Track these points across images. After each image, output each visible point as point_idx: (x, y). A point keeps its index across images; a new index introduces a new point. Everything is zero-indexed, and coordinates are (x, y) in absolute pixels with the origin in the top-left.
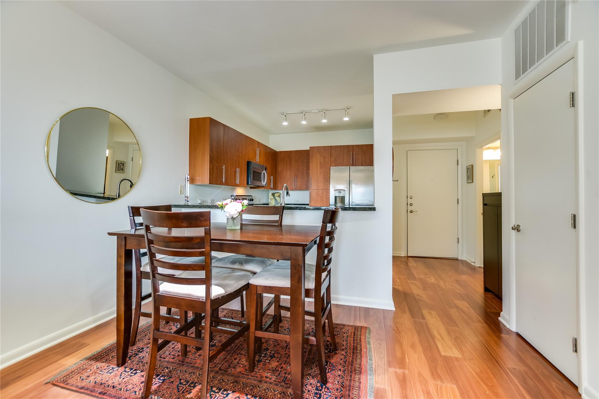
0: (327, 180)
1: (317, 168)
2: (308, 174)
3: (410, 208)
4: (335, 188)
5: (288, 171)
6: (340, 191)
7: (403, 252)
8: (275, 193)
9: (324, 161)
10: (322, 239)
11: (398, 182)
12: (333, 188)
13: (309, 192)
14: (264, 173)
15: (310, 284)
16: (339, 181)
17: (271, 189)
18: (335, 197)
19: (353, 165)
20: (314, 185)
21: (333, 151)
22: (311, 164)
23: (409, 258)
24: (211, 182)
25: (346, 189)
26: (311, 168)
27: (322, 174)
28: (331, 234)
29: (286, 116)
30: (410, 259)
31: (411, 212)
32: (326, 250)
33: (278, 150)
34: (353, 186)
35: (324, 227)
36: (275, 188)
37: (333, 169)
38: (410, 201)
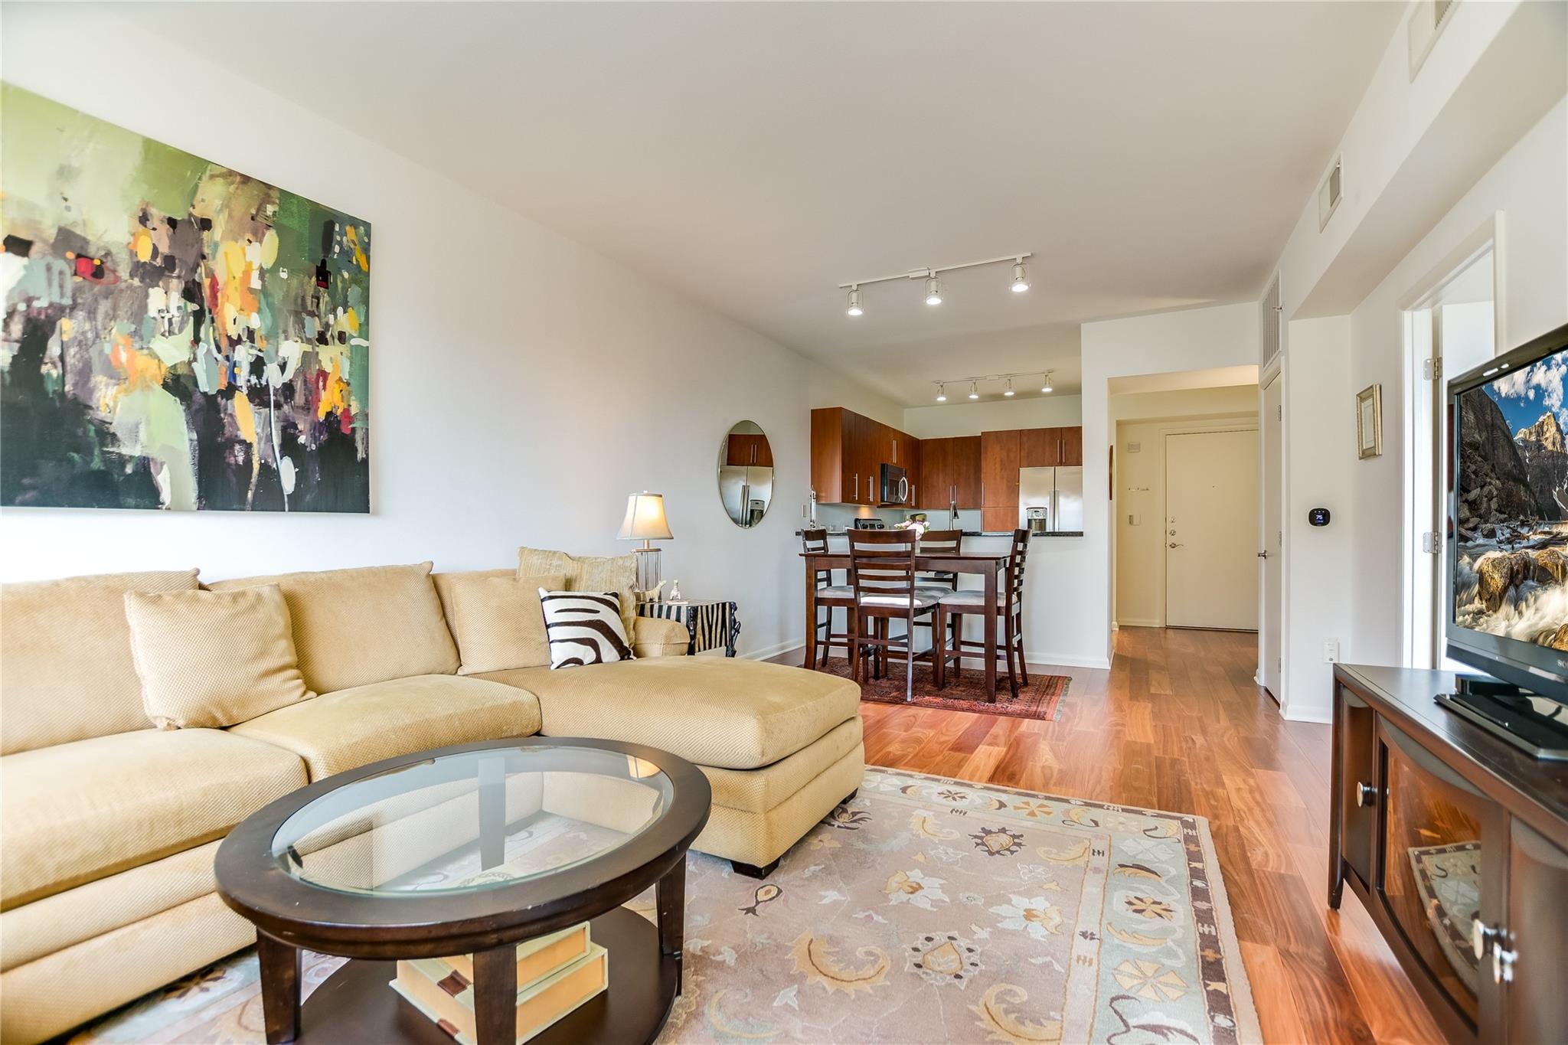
0: (1014, 491)
1: (995, 470)
2: (978, 481)
3: (1171, 540)
4: (1028, 504)
5: (941, 475)
6: (1036, 510)
7: (1157, 621)
8: (917, 515)
9: (1008, 456)
10: (1013, 558)
11: (1147, 492)
12: (1026, 504)
13: (979, 512)
14: (904, 481)
15: (1002, 603)
16: (1036, 490)
17: (912, 507)
18: (1029, 520)
19: (1061, 464)
20: (988, 499)
21: (1025, 439)
22: (983, 463)
23: (1168, 630)
24: (843, 501)
25: (1048, 507)
26: (984, 470)
27: (1005, 481)
28: (1021, 553)
29: (942, 388)
30: (1170, 632)
31: (1173, 546)
32: (1016, 581)
33: (920, 439)
34: (1062, 501)
35: (1015, 547)
36: (918, 506)
37: (1025, 473)
38: (1170, 527)
